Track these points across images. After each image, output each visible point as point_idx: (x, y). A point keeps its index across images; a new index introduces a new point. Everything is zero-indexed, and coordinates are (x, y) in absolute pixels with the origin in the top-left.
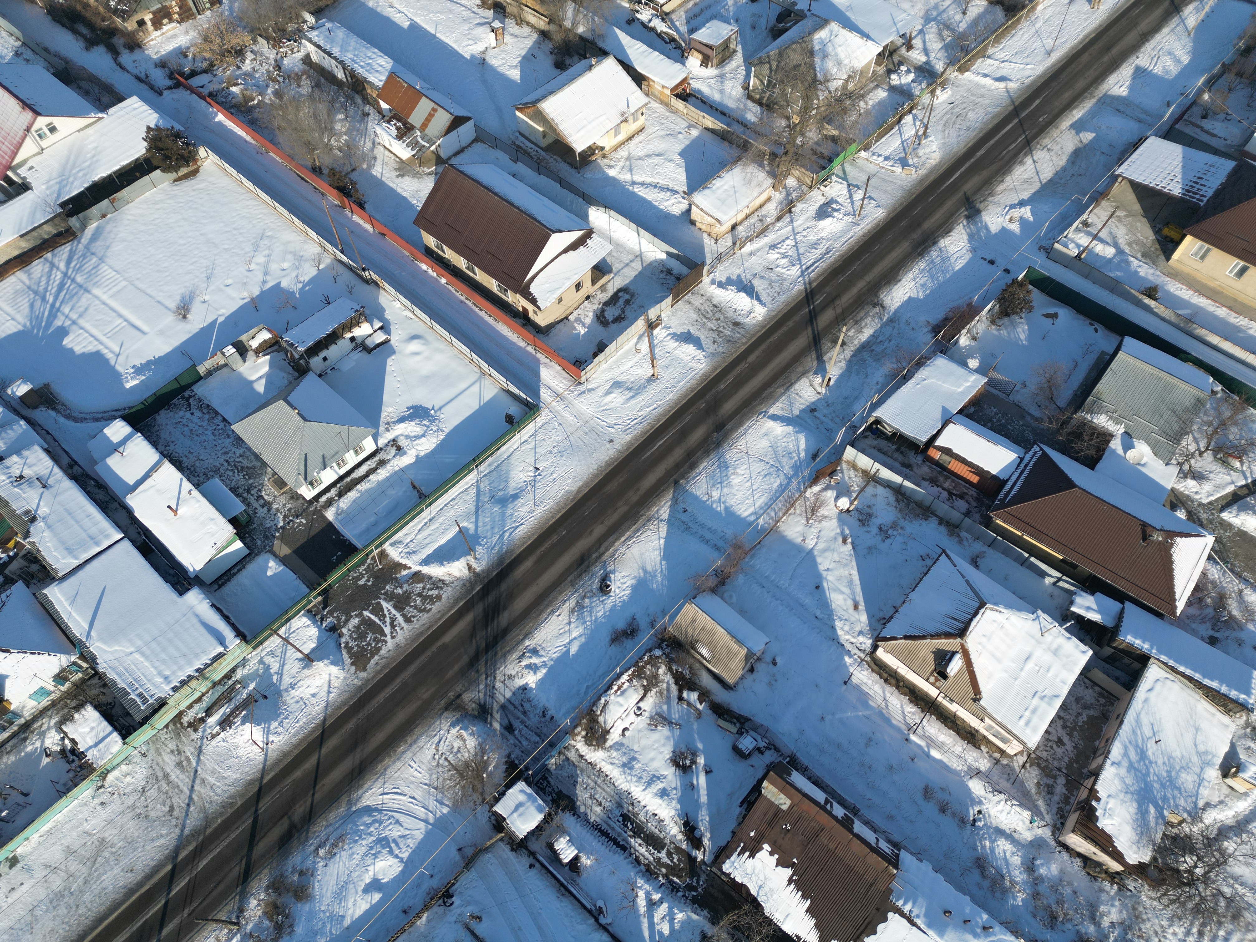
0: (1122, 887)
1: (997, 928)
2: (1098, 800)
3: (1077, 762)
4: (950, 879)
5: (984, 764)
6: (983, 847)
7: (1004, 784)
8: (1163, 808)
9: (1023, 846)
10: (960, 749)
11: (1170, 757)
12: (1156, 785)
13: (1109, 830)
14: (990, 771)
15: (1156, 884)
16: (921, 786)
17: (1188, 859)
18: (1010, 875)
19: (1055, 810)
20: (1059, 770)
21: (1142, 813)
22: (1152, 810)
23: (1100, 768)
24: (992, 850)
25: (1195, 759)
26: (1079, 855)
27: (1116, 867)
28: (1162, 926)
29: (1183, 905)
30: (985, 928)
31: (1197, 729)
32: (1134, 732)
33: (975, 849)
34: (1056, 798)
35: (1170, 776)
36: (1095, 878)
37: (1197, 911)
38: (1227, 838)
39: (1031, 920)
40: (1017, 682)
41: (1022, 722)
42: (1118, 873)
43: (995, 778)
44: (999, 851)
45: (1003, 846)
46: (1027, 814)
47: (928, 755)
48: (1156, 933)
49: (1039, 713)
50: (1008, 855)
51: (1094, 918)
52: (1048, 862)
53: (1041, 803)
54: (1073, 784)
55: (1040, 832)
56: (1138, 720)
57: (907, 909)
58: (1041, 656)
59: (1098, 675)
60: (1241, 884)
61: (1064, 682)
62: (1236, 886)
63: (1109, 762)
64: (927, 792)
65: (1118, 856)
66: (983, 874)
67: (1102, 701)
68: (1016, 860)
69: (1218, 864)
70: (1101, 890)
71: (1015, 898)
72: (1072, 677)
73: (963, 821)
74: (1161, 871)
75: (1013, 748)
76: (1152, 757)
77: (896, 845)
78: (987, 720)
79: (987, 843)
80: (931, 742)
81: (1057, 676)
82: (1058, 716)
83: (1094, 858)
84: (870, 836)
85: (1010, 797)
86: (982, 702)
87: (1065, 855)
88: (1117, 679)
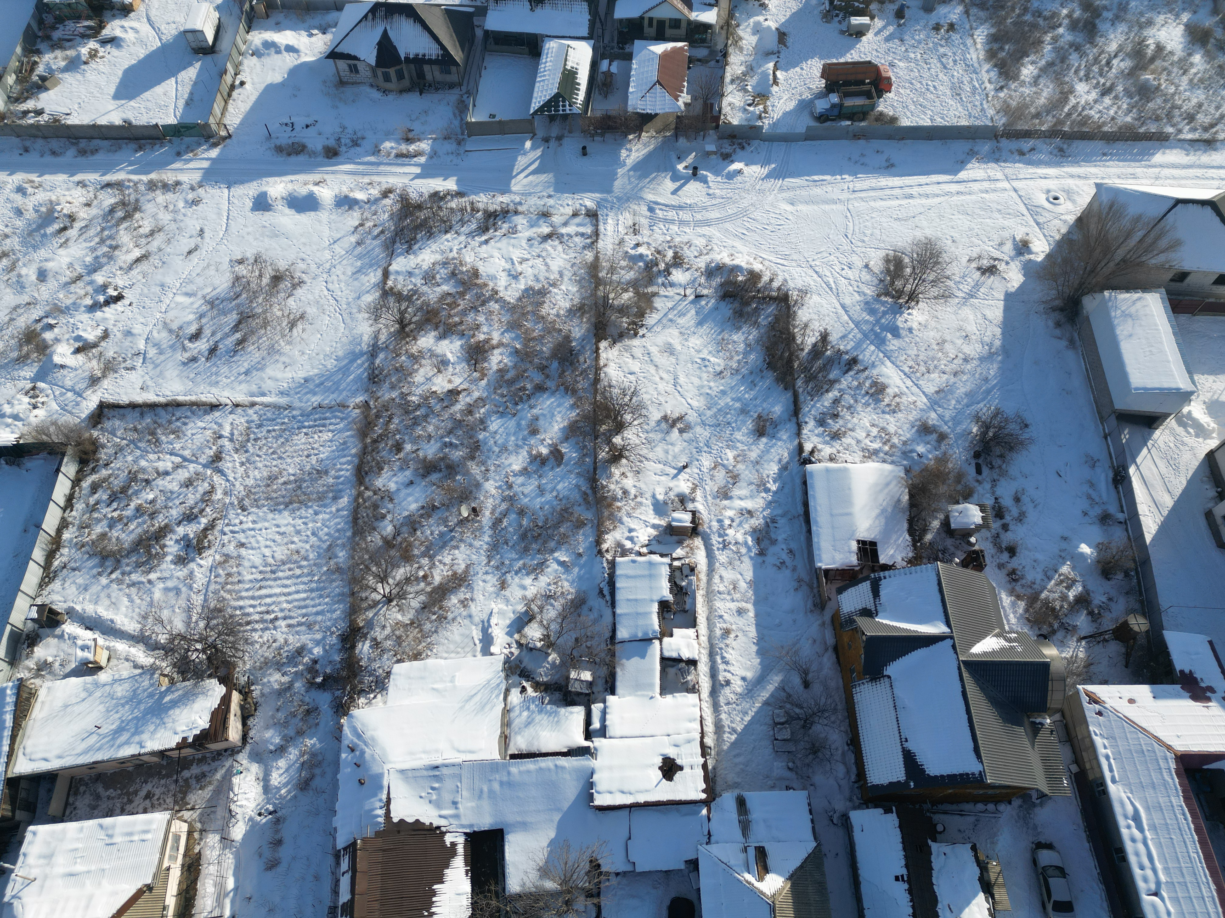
0: (249, 683)
1: (345, 742)
2: (185, 739)
3: (159, 773)
4: (334, 797)
5: (213, 839)
6: (289, 792)
7: (220, 812)
8: (161, 693)
9: (266, 766)
10: (211, 867)
11: (108, 711)
12: (142, 707)
13: (207, 717)
14: (215, 831)
15: (230, 666)
16: (270, 874)
17: (194, 657)
18: (298, 759)
19: (217, 763)
20: (176, 781)
21: (174, 704)
22: (167, 699)
23: (153, 754)
24: (285, 785)
25: (98, 694)
26: (244, 724)
27: (236, 697)
28: (261, 646)
29: (233, 643)
30: (353, 750)
31: (66, 706)
32: (99, 749)
33: (295, 797)
34: (205, 768)
35: (127, 703)
36: (256, 704)
37: (232, 632)
38: (157, 643)
39: (322, 725)
40: (106, 866)
41: (149, 836)
42: (240, 692)
43: (220, 823)
44: (284, 779)
45: (276, 779)
46: (236, 780)
47: (236, 889)
48: (269, 647)
49: (129, 830)
50: (281, 771)
51: (289, 687)
52: (267, 741)
53: (218, 776)
54: (184, 764)
55: (245, 762)
56: (85, 752)
57: (381, 812)
58: (61, 864)
59: (55, 807)
60: (190, 617)
61: (81, 829)
62: (194, 619)
63: (143, 751)
64: (272, 865)
65: (226, 700)
66: (312, 777)
67: (82, 789)
68: (282, 763)
69: (184, 638)
70: (263, 695)
71: (314, 745)
72: (71, 827)
73: (278, 821)
74: (217, 668)
75: (181, 828)
76: (117, 723)
77: (337, 856)
78: (166, 864)
79: (283, 791)
80: (220, 896)
81: (78, 839)
82: (123, 812)
83: (239, 713)
84: (345, 882)
85: (229, 800)
86: (149, 881)
87: (252, 733)
88: (50, 791)
